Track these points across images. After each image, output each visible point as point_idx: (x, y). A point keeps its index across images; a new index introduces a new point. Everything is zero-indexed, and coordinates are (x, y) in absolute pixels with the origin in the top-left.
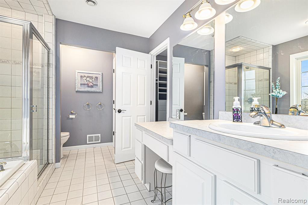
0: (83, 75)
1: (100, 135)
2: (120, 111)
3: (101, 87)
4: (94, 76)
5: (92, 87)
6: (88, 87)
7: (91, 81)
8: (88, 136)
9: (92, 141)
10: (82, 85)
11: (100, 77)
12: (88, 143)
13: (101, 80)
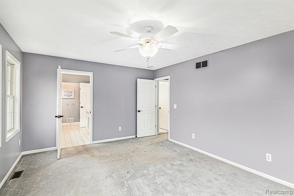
0: (65, 91)
1: (73, 118)
2: (82, 107)
3: (74, 96)
4: (70, 91)
5: (69, 96)
6: (68, 96)
7: (69, 93)
8: (67, 119)
9: (70, 121)
10: (65, 96)
11: (73, 92)
12: (67, 122)
13: (74, 93)
